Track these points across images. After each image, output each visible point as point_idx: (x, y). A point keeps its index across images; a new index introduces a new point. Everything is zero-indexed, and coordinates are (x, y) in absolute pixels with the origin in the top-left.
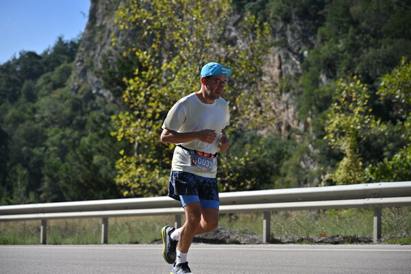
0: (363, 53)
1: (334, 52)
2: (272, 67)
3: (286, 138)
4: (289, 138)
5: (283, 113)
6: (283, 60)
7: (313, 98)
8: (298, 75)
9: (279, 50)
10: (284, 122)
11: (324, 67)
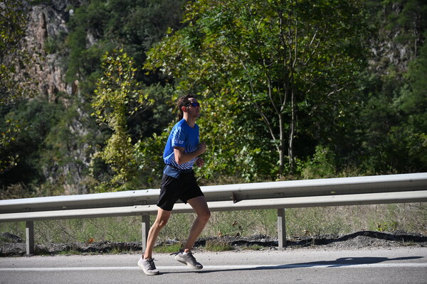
0: (131, 13)
1: (101, 11)
2: (36, 26)
3: (53, 102)
4: (56, 101)
5: (49, 75)
6: (48, 19)
7: (80, 59)
8: (64, 35)
9: (43, 9)
10: (51, 85)
11: (91, 27)
